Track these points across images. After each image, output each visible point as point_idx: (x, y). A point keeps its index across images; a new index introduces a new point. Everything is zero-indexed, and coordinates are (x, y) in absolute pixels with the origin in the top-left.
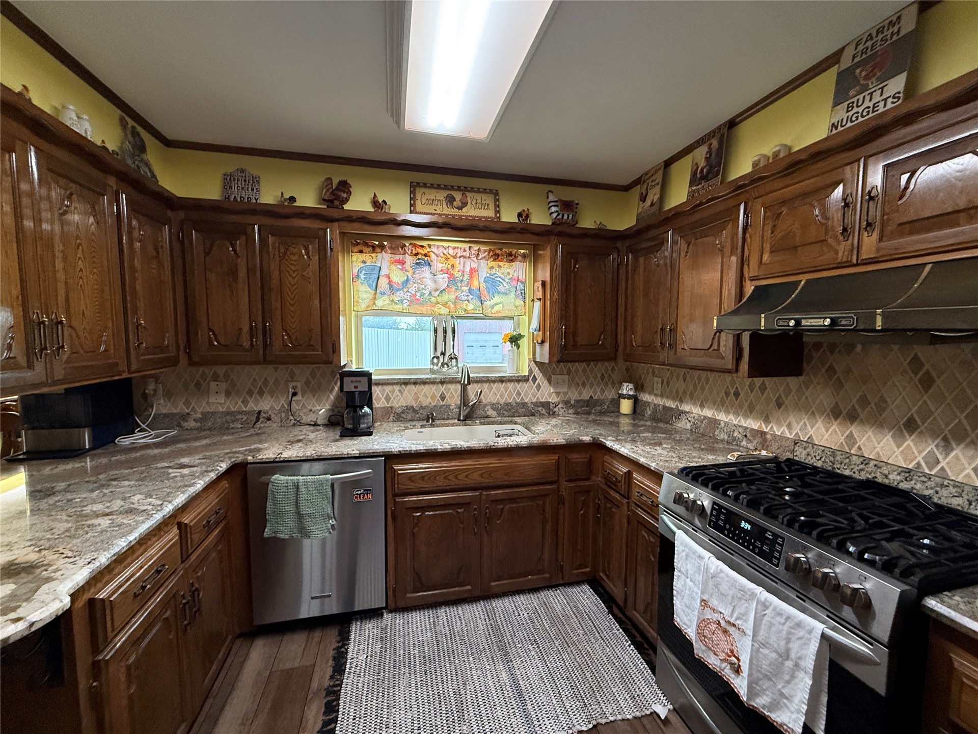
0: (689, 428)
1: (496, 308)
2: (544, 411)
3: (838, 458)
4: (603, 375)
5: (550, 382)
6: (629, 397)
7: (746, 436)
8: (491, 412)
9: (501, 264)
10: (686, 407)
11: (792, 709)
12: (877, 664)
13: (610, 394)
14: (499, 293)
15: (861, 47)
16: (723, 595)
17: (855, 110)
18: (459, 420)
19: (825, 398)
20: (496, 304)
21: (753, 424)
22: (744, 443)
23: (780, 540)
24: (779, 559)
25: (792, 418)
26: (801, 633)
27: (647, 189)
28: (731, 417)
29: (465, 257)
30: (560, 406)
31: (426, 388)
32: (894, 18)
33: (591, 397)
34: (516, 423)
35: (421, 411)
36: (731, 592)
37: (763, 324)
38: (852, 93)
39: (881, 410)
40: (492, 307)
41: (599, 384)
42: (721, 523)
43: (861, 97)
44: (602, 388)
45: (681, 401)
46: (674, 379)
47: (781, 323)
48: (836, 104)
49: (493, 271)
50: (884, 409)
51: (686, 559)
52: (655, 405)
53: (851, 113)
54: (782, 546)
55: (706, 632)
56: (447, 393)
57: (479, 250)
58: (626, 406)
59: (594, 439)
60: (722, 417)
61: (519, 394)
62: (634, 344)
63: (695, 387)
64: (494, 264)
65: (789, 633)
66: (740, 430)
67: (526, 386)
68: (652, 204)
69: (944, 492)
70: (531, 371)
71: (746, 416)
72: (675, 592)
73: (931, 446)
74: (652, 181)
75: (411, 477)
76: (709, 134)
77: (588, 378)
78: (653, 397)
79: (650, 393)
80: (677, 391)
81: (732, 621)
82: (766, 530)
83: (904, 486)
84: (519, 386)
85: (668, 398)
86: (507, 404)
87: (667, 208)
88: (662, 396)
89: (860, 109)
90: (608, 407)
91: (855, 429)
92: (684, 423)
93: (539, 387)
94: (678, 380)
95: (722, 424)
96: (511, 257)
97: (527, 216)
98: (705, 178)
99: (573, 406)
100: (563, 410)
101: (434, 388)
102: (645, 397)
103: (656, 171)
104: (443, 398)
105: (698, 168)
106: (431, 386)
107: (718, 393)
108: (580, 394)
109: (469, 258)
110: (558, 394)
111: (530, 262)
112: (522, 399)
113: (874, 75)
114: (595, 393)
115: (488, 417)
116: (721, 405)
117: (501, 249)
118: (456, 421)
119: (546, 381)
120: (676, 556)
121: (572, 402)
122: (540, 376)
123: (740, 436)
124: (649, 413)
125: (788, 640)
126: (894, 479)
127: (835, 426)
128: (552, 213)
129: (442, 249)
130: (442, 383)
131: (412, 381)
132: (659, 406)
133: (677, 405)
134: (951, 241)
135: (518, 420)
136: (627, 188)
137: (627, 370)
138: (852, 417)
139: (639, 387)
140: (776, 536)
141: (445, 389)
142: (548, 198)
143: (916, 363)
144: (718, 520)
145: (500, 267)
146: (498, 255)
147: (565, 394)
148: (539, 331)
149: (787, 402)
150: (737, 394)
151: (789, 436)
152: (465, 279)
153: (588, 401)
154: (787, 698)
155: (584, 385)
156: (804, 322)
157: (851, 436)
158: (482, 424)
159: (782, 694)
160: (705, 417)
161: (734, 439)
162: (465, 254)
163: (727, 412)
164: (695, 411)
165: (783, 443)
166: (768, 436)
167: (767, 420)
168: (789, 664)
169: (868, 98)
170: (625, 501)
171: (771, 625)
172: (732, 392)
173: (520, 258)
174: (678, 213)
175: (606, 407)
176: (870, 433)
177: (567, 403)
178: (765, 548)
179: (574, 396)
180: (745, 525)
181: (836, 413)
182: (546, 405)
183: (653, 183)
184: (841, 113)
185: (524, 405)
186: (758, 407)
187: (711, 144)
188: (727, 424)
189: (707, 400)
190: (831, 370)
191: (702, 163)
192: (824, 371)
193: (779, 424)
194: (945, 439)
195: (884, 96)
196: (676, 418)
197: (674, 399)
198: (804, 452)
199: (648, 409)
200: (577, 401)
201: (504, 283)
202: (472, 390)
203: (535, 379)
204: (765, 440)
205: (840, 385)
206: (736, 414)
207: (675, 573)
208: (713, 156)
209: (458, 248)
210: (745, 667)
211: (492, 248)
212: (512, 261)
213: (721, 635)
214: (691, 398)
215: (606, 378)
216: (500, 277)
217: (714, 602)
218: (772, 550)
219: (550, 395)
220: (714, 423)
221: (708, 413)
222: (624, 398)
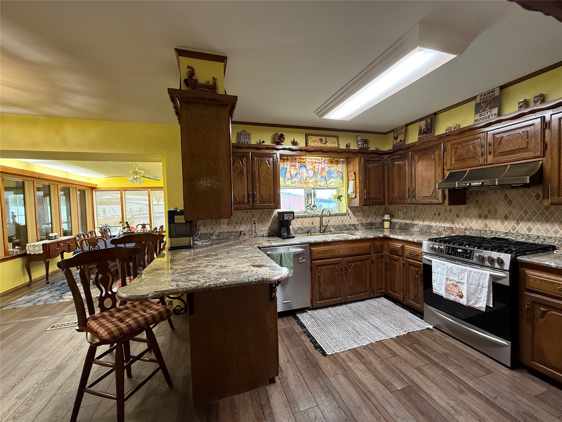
0: (418, 230)
1: (332, 184)
2: (353, 228)
3: (482, 232)
4: (375, 212)
5: (355, 216)
6: (388, 221)
7: (445, 230)
8: (332, 229)
9: (333, 165)
10: (416, 222)
11: (482, 301)
12: (506, 277)
13: (379, 220)
14: (332, 177)
15: (482, 97)
16: (454, 274)
17: (482, 116)
18: (320, 232)
19: (476, 212)
20: (331, 183)
21: (447, 225)
22: (444, 233)
23: (473, 252)
24: (473, 258)
25: (463, 221)
26: (483, 276)
27: (397, 134)
28: (437, 223)
29: (319, 163)
30: (359, 226)
31: (306, 219)
32: (493, 90)
33: (371, 221)
34: (344, 233)
35: (305, 229)
36: (457, 272)
37: (457, 185)
38: (481, 111)
39: (496, 213)
40: (330, 184)
41: (374, 216)
42: (450, 252)
43: (484, 113)
44: (375, 218)
45: (413, 220)
46: (409, 211)
47: (464, 185)
48: (475, 114)
49: (330, 169)
50: (497, 213)
51: (438, 267)
52: (400, 223)
53: (481, 117)
54: (474, 253)
55: (449, 289)
56: (314, 221)
57: (325, 160)
58: (387, 225)
59: (384, 235)
60: (433, 224)
61: (343, 221)
62: (394, 197)
63: (420, 213)
64: (330, 165)
65: (479, 277)
66: (442, 228)
67: (345, 217)
68: (401, 141)
69: (518, 238)
70: (347, 211)
71: (444, 222)
72: (433, 281)
73: (513, 223)
74: (400, 132)
75: (318, 252)
76: (426, 117)
77: (370, 213)
78: (399, 220)
79: (397, 218)
80: (411, 216)
81: (458, 281)
82: (468, 250)
83: (506, 238)
84: (342, 217)
85: (406, 219)
86: (338, 226)
87: (407, 143)
88: (403, 219)
89: (484, 117)
90: (378, 225)
91: (487, 221)
92: (415, 228)
93: (350, 218)
94: (411, 211)
95: (434, 227)
96: (337, 162)
97: (350, 146)
98: (424, 133)
99: (364, 226)
100: (360, 228)
101: (309, 219)
102: (395, 220)
103: (402, 128)
104: (313, 224)
105: (421, 129)
106: (308, 218)
107: (431, 215)
108: (367, 220)
109: (321, 163)
110: (358, 220)
111: (345, 164)
112: (344, 223)
113: (488, 107)
114: (373, 220)
115: (331, 231)
116: (432, 219)
117: (334, 159)
118: (319, 233)
119: (353, 215)
120: (432, 268)
121: (364, 224)
122: (351, 213)
123: (442, 230)
124: (398, 227)
125: (479, 280)
126: (502, 236)
127: (480, 221)
128: (359, 144)
129: (310, 160)
130: (312, 217)
131: (301, 216)
132: (402, 223)
133: (411, 222)
134: (515, 158)
135: (345, 232)
136: (385, 134)
137: (385, 209)
138: (486, 217)
139: (392, 216)
140: (471, 251)
141: (313, 220)
142: (357, 138)
143: (506, 197)
144: (448, 252)
145: (332, 166)
146: (332, 162)
147: (361, 220)
148: (353, 193)
149: (461, 215)
150: (439, 214)
151: (462, 227)
152: (319, 172)
153: (370, 223)
154: (480, 299)
155: (368, 216)
156: (472, 184)
157: (486, 224)
158: (330, 234)
159: (478, 298)
160: (426, 225)
161: (440, 232)
162: (319, 161)
163: (435, 222)
164: (421, 223)
165: (461, 230)
166: (454, 229)
167: (453, 223)
168: (480, 287)
169: (486, 113)
170: (401, 258)
171: (473, 277)
172: (437, 214)
173: (341, 162)
174: (413, 145)
175: (377, 226)
176: (493, 222)
177: (362, 224)
178: (468, 255)
179: (364, 221)
180: (459, 250)
181: (480, 217)
182: (354, 225)
183: (400, 133)
184: (478, 117)
185: (345, 226)
186: (449, 218)
187: (427, 121)
188: (436, 226)
189: (425, 218)
190: (477, 202)
191: (424, 127)
192: (474, 202)
193: (458, 223)
194: (517, 221)
195: (491, 114)
196: (411, 227)
197: (410, 220)
198: (469, 232)
199: (397, 225)
200: (366, 223)
201: (335, 173)
202: (325, 219)
203: (349, 214)
204: (453, 230)
205: (480, 206)
206: (440, 222)
207: (433, 274)
208: (429, 125)
209: (317, 159)
210: (465, 294)
211: (330, 159)
212: (338, 164)
213: (454, 288)
214: (418, 219)
215: (377, 213)
216: (333, 171)
217: (451, 278)
218: (470, 256)
219: (355, 221)
220: (430, 227)
221: (427, 223)
222: (386, 221)
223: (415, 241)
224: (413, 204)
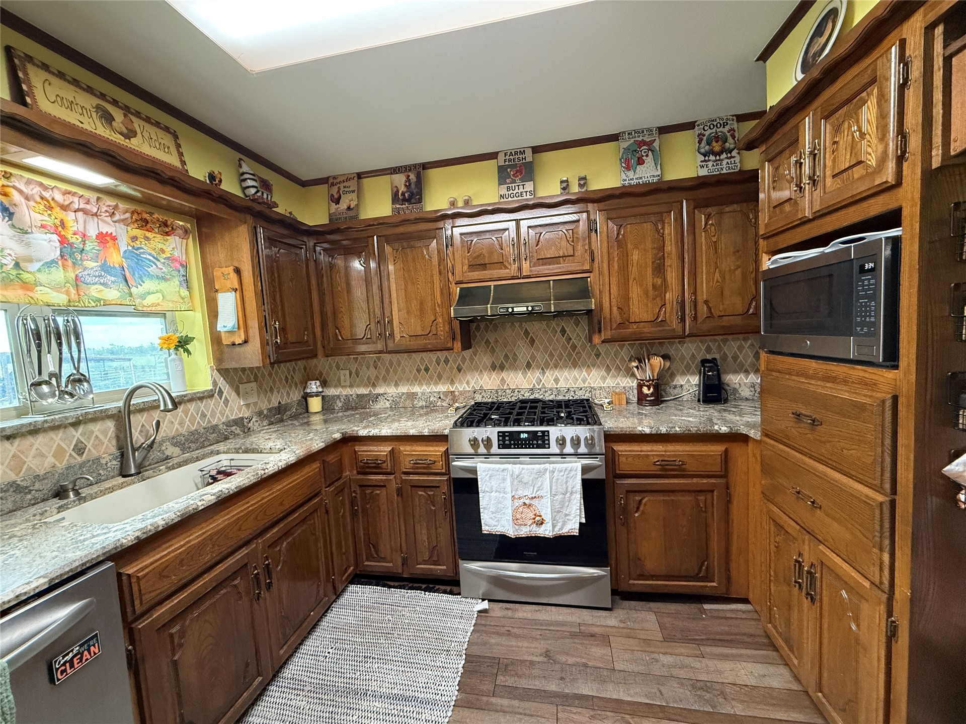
0: (389, 406)
1: (150, 300)
2: (238, 431)
3: (500, 394)
4: (286, 377)
5: (238, 394)
6: (317, 394)
7: (440, 398)
8: (171, 450)
9: (149, 234)
10: (379, 390)
11: (572, 518)
12: (600, 466)
13: (296, 396)
14: (151, 277)
15: (507, 157)
16: (525, 484)
17: (511, 191)
18: (124, 476)
19: (486, 359)
20: (149, 293)
21: (442, 388)
22: (439, 403)
23: (546, 434)
24: (549, 444)
25: (469, 377)
26: (573, 473)
27: (339, 192)
28: (424, 387)
29: (85, 212)
30: (254, 420)
31: (39, 441)
32: (522, 150)
33: (280, 403)
34: (218, 453)
35: (37, 486)
36: (531, 478)
37: (489, 312)
38: (508, 181)
39: (515, 360)
40: (143, 297)
41: (284, 387)
42: (507, 442)
43: (513, 185)
44: (288, 392)
45: (374, 385)
46: (364, 367)
48: (500, 184)
49: (137, 244)
50: (516, 360)
51: (490, 479)
52: (346, 396)
53: (510, 193)
54: (548, 436)
55: (518, 516)
56: (89, 438)
57: (116, 207)
58: (315, 404)
59: (343, 433)
60: (416, 389)
61: (204, 415)
62: (340, 338)
63: (387, 371)
64: (138, 232)
65: (567, 478)
66: (435, 395)
67: (211, 403)
68: (349, 208)
69: (547, 395)
70: (215, 383)
71: (436, 384)
72: (481, 510)
73: (538, 374)
74: (344, 187)
77: (274, 381)
78: (340, 389)
79: (336, 386)
80: (369, 378)
81: (533, 496)
82: (537, 432)
83: (532, 397)
84: (202, 405)
85: (358, 386)
86: (192, 433)
87: (363, 216)
88: (351, 386)
89: (515, 192)
90: (296, 410)
91: (504, 374)
92: (382, 403)
93: (226, 402)
94: (368, 368)
95: (420, 394)
96: (166, 229)
97: (220, 181)
98: (405, 200)
99: (266, 417)
100: (257, 424)
101: (57, 437)
102: (331, 392)
103: (348, 180)
104: (80, 449)
105: (398, 191)
106: (52, 434)
107: (410, 372)
108: (269, 401)
109: (96, 215)
110: (248, 405)
111: (194, 239)
112: (209, 422)
113: (518, 176)
114: (282, 397)
115: (167, 458)
116: (416, 380)
117: (151, 214)
118: (121, 480)
119: (234, 394)
120: (479, 483)
121: (265, 412)
122: (226, 389)
123: (435, 399)
124: (340, 405)
125: (566, 483)
126: (527, 396)
127: (494, 375)
128: (248, 187)
129: (37, 189)
130: (76, 424)
131: (8, 433)
132: (351, 395)
133: (370, 391)
135: (221, 447)
136: (304, 184)
137: (305, 369)
138: (502, 368)
139: (324, 384)
140: (543, 432)
141: (83, 434)
142: (240, 166)
143: (527, 333)
144: (504, 442)
145: (147, 238)
146: (146, 222)
147: (255, 404)
148: (239, 328)
149: (464, 367)
150: (427, 370)
151: (468, 389)
152: (87, 248)
153: (279, 407)
154: (568, 515)
155: (271, 390)
156: (515, 309)
157: (503, 379)
158: (170, 469)
159: (566, 515)
160: (403, 394)
161: (431, 403)
162: (88, 207)
163: (420, 384)
164: (392, 391)
165: (467, 395)
166: (457, 393)
167: (452, 383)
168: (568, 495)
169: (517, 187)
170: (392, 477)
171: (558, 479)
172: (423, 369)
173: (180, 232)
174: (380, 222)
175: (294, 410)
176: (512, 374)
177: (260, 413)
178: (540, 442)
179: (264, 406)
180: (524, 436)
181: (493, 367)
182: (239, 422)
183: (346, 189)
184: (503, 190)
185: (214, 428)
186: (444, 376)
187: (409, 176)
188: (423, 394)
189: (400, 379)
190: (488, 342)
191: (402, 189)
192: (483, 343)
193: (461, 383)
194: (542, 369)
195: (525, 190)
196: (373, 402)
197: (366, 386)
198: (481, 396)
199: (338, 401)
200: (270, 410)
201: (158, 263)
203: (221, 392)
204: (455, 396)
205: (493, 351)
206: (428, 384)
207: (480, 496)
208: (413, 186)
209: (74, 194)
210: (547, 517)
211: (139, 209)
212: (167, 234)
213: (526, 510)
214: (385, 382)
215: (290, 381)
216: (150, 254)
217: (520, 493)
218: (544, 442)
219: (240, 409)
220: (412, 396)
221: (403, 389)
222: (312, 396)
223: (426, 434)
224: (389, 352)
